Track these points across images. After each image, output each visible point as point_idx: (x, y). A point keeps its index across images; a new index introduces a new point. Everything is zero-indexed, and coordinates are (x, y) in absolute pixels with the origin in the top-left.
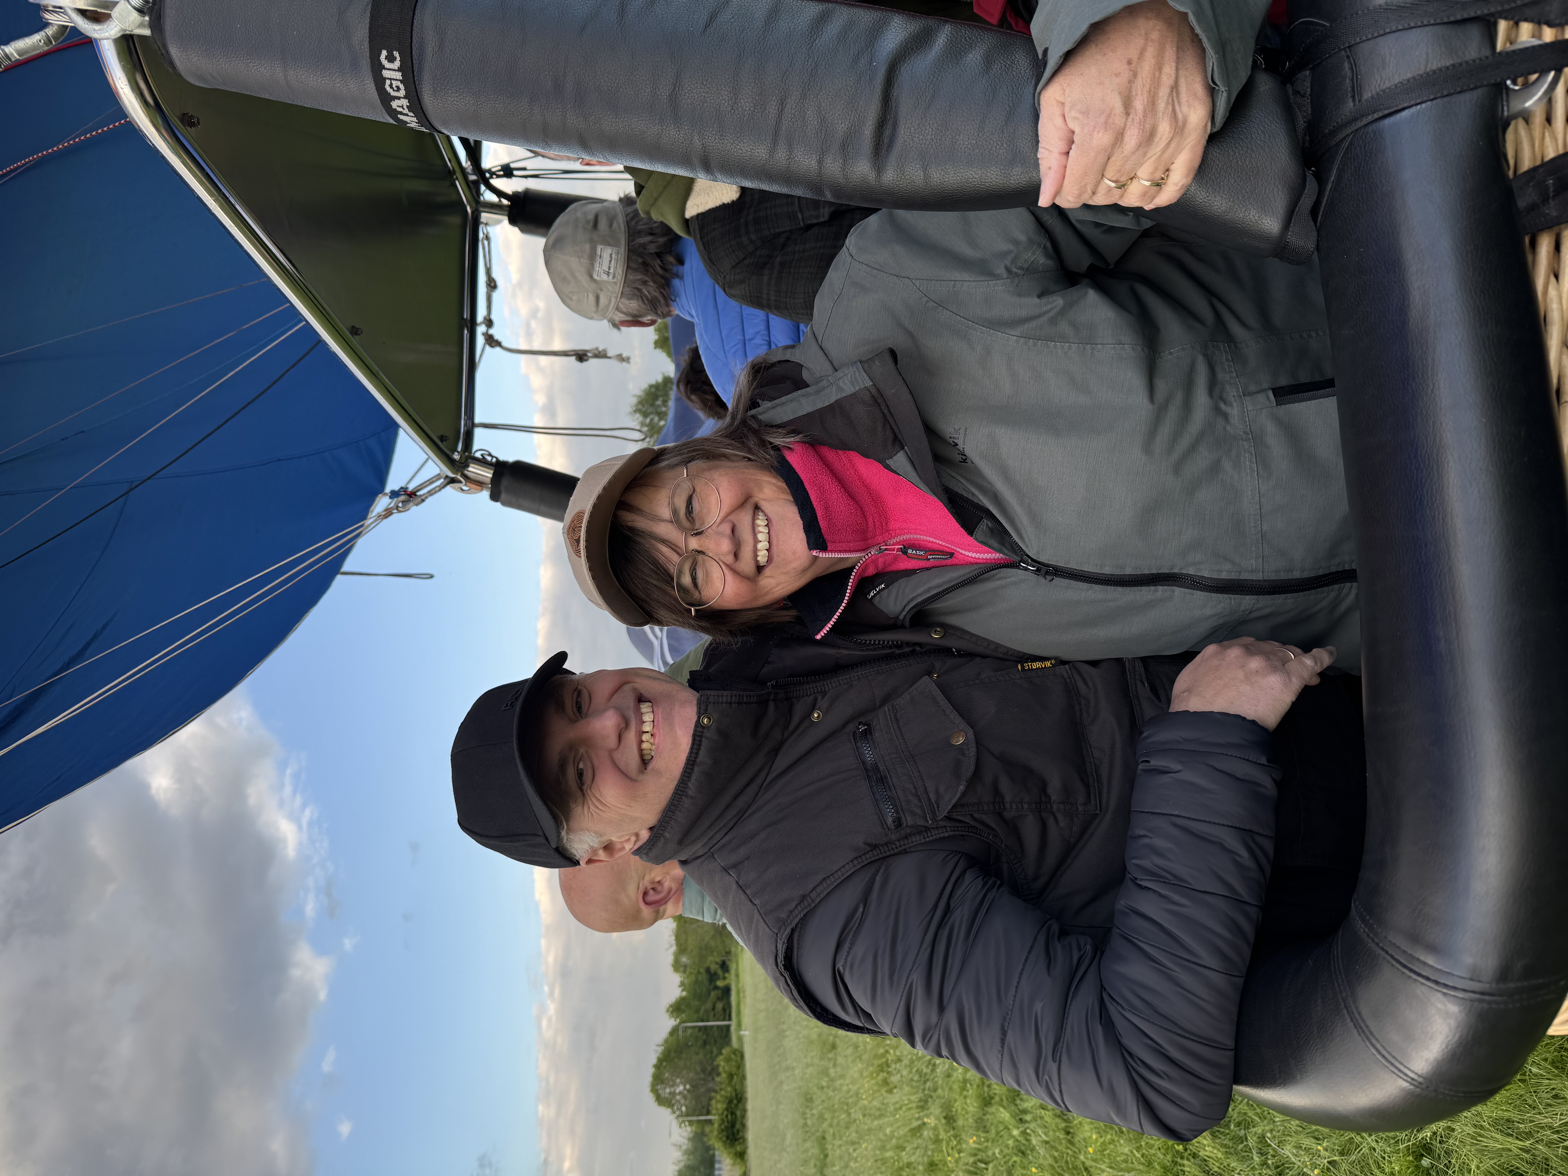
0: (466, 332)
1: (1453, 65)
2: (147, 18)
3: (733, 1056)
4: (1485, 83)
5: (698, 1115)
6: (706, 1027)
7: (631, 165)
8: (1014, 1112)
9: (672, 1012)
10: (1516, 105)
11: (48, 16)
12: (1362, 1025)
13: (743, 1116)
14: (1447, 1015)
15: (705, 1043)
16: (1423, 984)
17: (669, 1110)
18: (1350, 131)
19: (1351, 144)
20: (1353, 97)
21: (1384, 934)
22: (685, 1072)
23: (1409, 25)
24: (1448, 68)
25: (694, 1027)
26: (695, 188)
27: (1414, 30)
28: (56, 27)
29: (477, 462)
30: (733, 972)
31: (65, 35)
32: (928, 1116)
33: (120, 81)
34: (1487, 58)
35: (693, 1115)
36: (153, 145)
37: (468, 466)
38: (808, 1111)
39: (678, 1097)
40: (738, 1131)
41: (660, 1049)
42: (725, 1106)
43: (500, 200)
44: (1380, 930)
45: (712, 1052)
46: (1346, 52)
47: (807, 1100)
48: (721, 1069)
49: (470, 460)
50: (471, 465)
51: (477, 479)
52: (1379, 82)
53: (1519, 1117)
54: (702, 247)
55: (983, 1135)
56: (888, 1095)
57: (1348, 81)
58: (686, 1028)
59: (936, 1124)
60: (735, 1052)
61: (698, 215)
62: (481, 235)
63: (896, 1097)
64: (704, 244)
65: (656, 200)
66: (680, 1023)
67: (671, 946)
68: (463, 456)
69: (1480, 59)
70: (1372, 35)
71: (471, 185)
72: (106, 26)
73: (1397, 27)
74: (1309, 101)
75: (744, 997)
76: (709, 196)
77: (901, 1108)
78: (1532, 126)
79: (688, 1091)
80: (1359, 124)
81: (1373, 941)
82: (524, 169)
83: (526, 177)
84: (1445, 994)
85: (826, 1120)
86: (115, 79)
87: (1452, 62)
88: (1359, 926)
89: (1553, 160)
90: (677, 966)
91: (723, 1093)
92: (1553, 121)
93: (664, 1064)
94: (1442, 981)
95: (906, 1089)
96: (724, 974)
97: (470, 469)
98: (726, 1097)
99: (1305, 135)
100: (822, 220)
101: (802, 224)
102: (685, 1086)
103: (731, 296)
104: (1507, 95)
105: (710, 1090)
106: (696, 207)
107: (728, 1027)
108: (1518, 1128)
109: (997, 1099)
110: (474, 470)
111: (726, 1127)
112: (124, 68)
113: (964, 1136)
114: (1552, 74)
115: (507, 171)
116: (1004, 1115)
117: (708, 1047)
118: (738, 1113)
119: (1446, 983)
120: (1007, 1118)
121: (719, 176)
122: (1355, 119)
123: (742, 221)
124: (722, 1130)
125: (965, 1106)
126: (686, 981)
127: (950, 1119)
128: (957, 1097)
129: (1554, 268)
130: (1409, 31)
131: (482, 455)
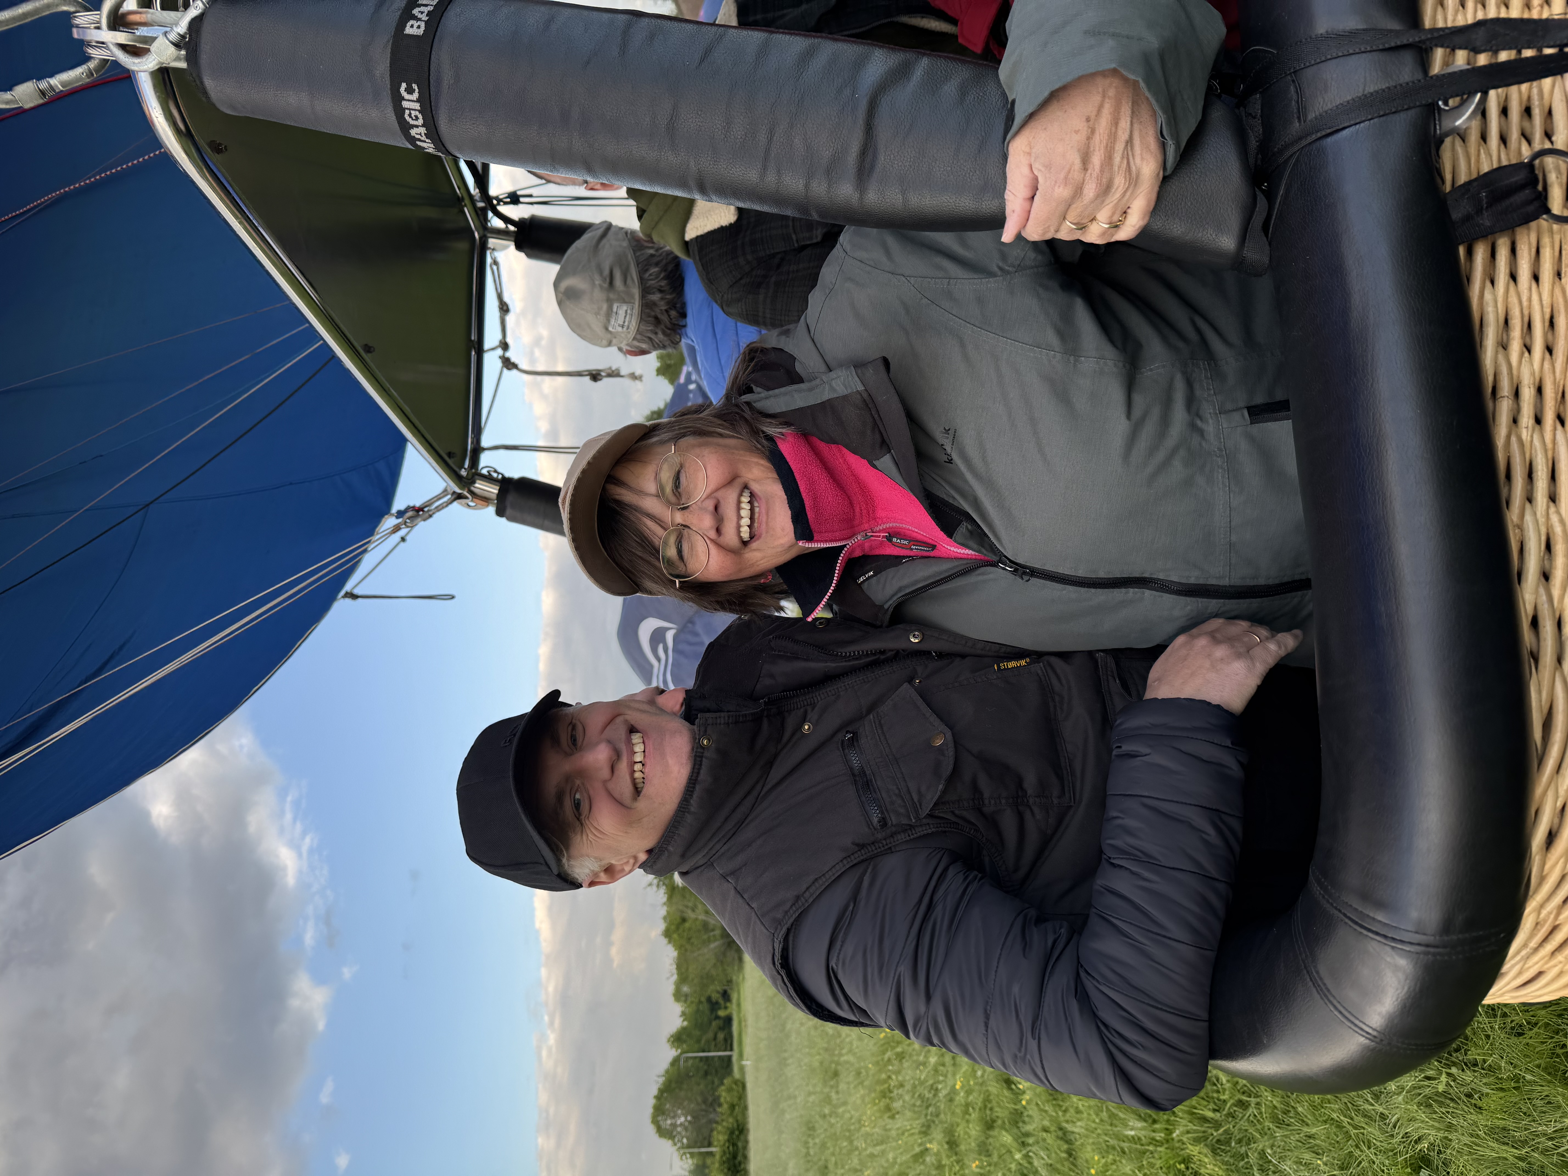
0: (473, 353)
1: (1389, 88)
2: (183, 52)
3: (734, 1086)
4: (1418, 103)
5: (699, 1147)
6: (707, 1058)
7: (633, 187)
8: (1016, 1134)
9: (673, 1042)
10: (1447, 124)
11: (91, 51)
12: (1320, 983)
13: (745, 1147)
14: (1396, 968)
15: (706, 1073)
16: (1372, 939)
17: (670, 1142)
18: (1296, 149)
19: (1297, 160)
20: (1299, 118)
21: (1337, 894)
22: (686, 1103)
23: (1348, 51)
24: (1384, 90)
25: (695, 1058)
26: (694, 211)
27: (1353, 56)
28: (98, 61)
29: (483, 479)
30: (734, 1000)
31: (106, 67)
32: (930, 1142)
33: (155, 111)
34: (1419, 81)
35: (694, 1147)
36: (184, 170)
37: (474, 482)
38: (810, 1140)
39: (679, 1129)
40: (740, 1163)
41: (661, 1080)
42: (726, 1137)
43: (507, 227)
44: (1333, 891)
45: (713, 1083)
46: (1292, 77)
47: (809, 1129)
48: (722, 1100)
49: (476, 477)
50: (478, 481)
51: (484, 495)
52: (1322, 103)
53: (1514, 1125)
54: (701, 268)
55: (984, 1159)
56: (891, 1121)
57: (1293, 102)
58: (687, 1059)
59: (938, 1151)
60: (736, 1082)
61: (697, 237)
62: (489, 260)
63: (900, 1123)
64: (702, 265)
65: (657, 223)
66: (681, 1054)
67: (672, 975)
68: (470, 472)
69: (1413, 82)
70: (1315, 60)
71: (480, 212)
72: (144, 60)
73: (1337, 54)
74: (1260, 121)
75: (746, 1026)
76: (708, 219)
77: (903, 1134)
78: (1468, 145)
79: (690, 1122)
80: (1304, 143)
81: (1328, 902)
82: (530, 196)
83: (532, 203)
84: (1393, 948)
85: (828, 1149)
86: (150, 109)
87: (1387, 85)
88: (1315, 889)
89: (1486, 174)
90: (678, 996)
91: (725, 1124)
92: (1488, 140)
93: (665, 1095)
94: (1390, 936)
95: (909, 1114)
96: (725, 1003)
97: (477, 485)
98: (728, 1128)
99: (1257, 154)
100: (815, 241)
101: (796, 245)
102: (686, 1118)
103: (728, 314)
104: (1439, 114)
105: (711, 1121)
106: (695, 230)
107: (729, 1058)
108: (1514, 1137)
109: (999, 1122)
110: (480, 486)
111: (728, 1159)
112: (159, 98)
113: (966, 1161)
114: (1479, 95)
115: (514, 199)
116: (1007, 1138)
117: (709, 1077)
118: (740, 1144)
119: (1394, 937)
120: (1009, 1141)
121: (714, 198)
122: (1300, 139)
123: (739, 242)
124: (724, 1162)
125: (967, 1129)
126: (687, 1011)
127: (952, 1144)
128: (959, 1121)
129: (1491, 274)
130: (1348, 57)
131: (488, 472)
